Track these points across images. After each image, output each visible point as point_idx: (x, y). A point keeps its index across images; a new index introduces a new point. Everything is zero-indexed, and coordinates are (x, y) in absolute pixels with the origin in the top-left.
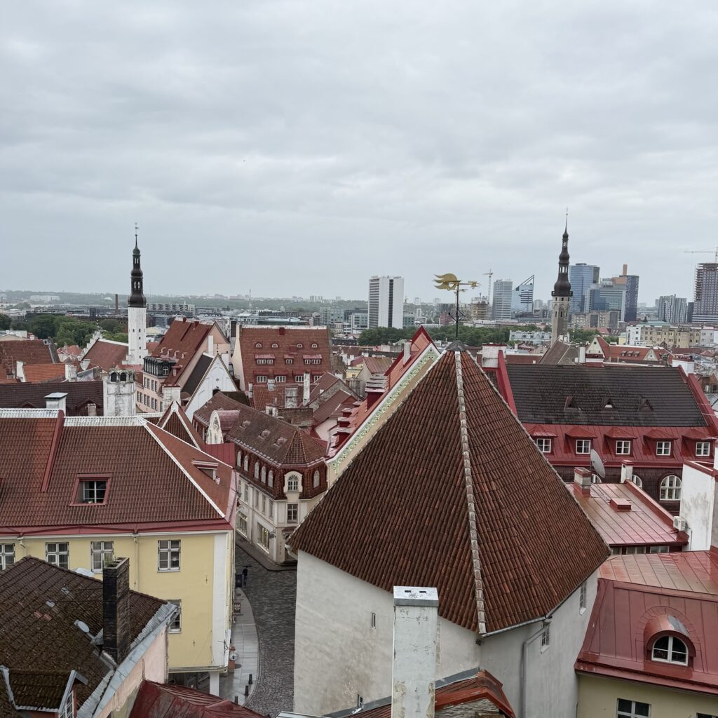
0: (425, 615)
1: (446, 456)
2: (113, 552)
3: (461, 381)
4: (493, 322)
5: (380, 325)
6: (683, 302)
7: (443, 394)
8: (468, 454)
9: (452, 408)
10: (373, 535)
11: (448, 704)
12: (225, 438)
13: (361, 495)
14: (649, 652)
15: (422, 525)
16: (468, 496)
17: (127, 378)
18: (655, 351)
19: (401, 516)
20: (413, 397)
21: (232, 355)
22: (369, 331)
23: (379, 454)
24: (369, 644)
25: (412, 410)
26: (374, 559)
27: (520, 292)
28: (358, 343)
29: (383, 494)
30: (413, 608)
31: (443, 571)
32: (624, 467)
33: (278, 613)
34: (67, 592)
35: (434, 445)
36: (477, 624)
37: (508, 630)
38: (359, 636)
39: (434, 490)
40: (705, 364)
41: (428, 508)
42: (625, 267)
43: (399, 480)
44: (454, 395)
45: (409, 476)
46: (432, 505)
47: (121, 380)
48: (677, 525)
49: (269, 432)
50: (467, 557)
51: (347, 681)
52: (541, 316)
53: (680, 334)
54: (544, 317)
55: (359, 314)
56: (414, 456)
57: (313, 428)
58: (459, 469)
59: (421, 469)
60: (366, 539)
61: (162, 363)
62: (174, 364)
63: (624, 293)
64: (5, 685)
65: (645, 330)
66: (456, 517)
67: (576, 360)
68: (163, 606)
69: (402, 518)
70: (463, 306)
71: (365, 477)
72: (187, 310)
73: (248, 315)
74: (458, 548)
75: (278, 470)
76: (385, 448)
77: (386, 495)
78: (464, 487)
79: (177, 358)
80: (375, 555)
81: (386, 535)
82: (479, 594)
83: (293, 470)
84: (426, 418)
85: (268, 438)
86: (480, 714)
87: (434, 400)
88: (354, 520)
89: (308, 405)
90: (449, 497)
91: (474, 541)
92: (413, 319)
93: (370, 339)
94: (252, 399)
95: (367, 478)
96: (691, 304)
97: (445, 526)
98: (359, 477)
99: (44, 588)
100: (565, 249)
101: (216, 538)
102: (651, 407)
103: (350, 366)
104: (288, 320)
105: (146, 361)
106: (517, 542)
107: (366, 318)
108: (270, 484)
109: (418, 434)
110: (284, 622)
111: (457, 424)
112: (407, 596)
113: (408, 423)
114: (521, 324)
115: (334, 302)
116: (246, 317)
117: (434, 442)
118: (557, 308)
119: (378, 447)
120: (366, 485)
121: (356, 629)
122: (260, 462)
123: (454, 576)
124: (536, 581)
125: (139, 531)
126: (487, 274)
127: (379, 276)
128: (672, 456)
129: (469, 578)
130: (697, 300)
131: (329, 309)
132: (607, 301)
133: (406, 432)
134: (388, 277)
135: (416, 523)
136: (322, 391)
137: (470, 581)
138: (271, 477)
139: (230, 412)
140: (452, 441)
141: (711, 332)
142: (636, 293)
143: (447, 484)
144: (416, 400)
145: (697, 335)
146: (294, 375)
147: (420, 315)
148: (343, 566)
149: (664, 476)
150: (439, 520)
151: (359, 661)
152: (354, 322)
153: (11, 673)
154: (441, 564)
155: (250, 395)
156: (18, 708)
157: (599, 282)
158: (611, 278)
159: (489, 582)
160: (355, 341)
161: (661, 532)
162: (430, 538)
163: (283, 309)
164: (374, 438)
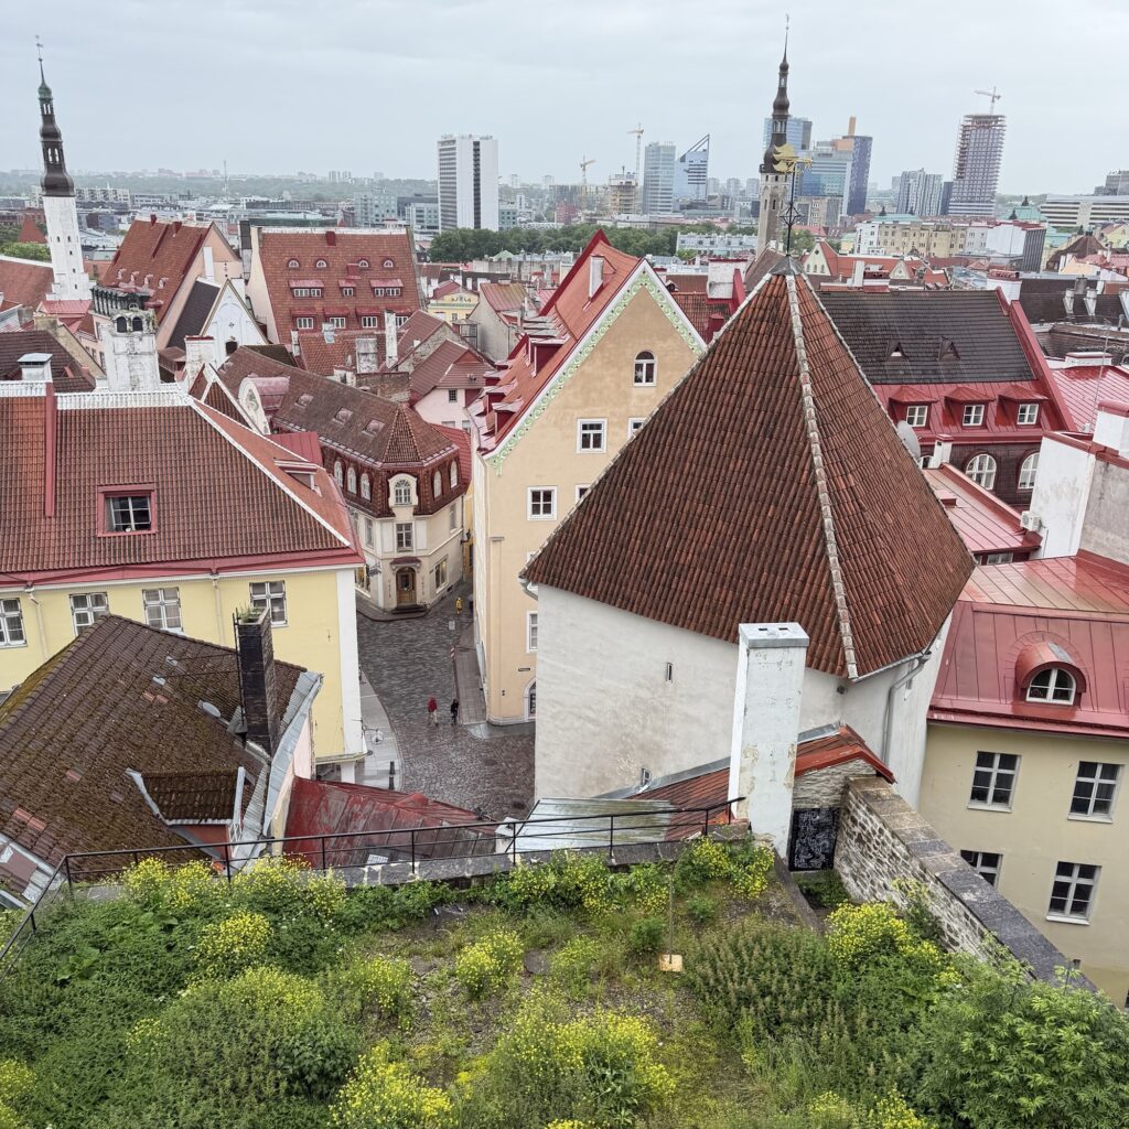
0: (789, 659)
1: (781, 441)
2: (179, 603)
3: (800, 323)
4: (646, 218)
5: (460, 225)
6: (936, 182)
7: (770, 345)
8: (817, 436)
9: (787, 367)
10: (667, 559)
11: (810, 769)
12: (271, 424)
13: (641, 503)
14: (1024, 690)
15: (747, 541)
16: (821, 496)
17: (145, 326)
18: (907, 263)
19: (711, 529)
20: (718, 352)
21: (247, 282)
22: (444, 236)
23: (665, 441)
24: (662, 704)
25: (716, 372)
26: (671, 592)
27: (686, 165)
28: (428, 258)
29: (677, 500)
30: (773, 650)
31: (786, 601)
32: (940, 444)
33: (407, 678)
34: (175, 663)
35: (758, 424)
36: (844, 667)
37: (881, 672)
38: (644, 694)
39: (764, 491)
40: (976, 283)
41: (755, 516)
42: (853, 121)
43: (702, 480)
44: (789, 346)
45: (720, 472)
46: (763, 512)
47: (135, 329)
48: (1026, 523)
49: (350, 413)
50: (824, 580)
51: (624, 753)
52: (719, 207)
53: (936, 235)
54: (723, 208)
55: (422, 205)
56: (726, 442)
57: (412, 404)
58: (804, 458)
59: (740, 461)
60: (656, 565)
61: (127, 297)
62: (147, 298)
63: (849, 165)
64: (142, 795)
65: (884, 229)
66: (803, 526)
67: (849, 283)
68: (301, 674)
69: (713, 533)
70: (593, 190)
71: (645, 476)
72: (116, 198)
73: (227, 207)
74: (809, 569)
75: (377, 473)
76: (674, 433)
77: (682, 502)
78: (814, 483)
79: (151, 287)
80: (673, 586)
81: (689, 558)
82: (846, 628)
83: (401, 472)
84: (742, 383)
85: (351, 423)
86: (852, 779)
87: (754, 355)
88: (633, 540)
89: (396, 366)
90: (789, 500)
91: (833, 559)
92: (514, 213)
93: (448, 251)
94: (299, 357)
95: (648, 479)
96: (949, 185)
97: (786, 541)
98: (633, 477)
99: (143, 657)
100: (782, 91)
101: (339, 574)
102: (956, 353)
103: (433, 298)
104: (300, 216)
105: (95, 293)
106: (883, 554)
107: (436, 212)
108: (366, 494)
109: (730, 409)
110: (419, 690)
111: (797, 391)
112: (763, 635)
113: (710, 393)
114: (690, 222)
115: (372, 182)
116: (225, 211)
117: (759, 421)
118: (768, 193)
119: (662, 432)
120: (648, 488)
121: (639, 685)
122: (342, 461)
123: (805, 606)
124: (910, 607)
125: (219, 570)
126: (633, 132)
127: (455, 136)
128: (984, 426)
129: (828, 608)
130: (958, 177)
131: (370, 195)
132: (823, 181)
133: (708, 407)
134: (470, 136)
135: (738, 539)
136: (417, 343)
137: (831, 611)
138: (365, 482)
139: (274, 380)
140: (789, 417)
141: (982, 230)
142: (867, 166)
143: (785, 480)
144: (722, 356)
145: (963, 236)
146: (358, 316)
147: (523, 206)
148: (621, 604)
149: (972, 455)
150: (774, 532)
151: (644, 727)
152: (415, 219)
153: (145, 778)
154: (782, 592)
155: (295, 351)
156: (168, 823)
157: (811, 148)
158: (829, 140)
159: (856, 611)
160: (425, 255)
161: (1003, 535)
162: (762, 559)
163: (287, 196)
164: (654, 418)
